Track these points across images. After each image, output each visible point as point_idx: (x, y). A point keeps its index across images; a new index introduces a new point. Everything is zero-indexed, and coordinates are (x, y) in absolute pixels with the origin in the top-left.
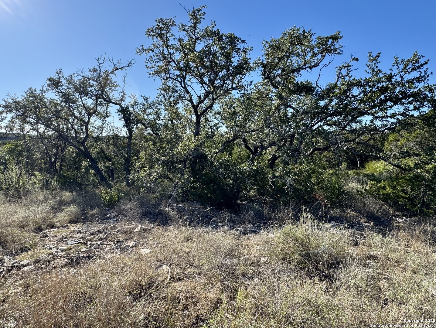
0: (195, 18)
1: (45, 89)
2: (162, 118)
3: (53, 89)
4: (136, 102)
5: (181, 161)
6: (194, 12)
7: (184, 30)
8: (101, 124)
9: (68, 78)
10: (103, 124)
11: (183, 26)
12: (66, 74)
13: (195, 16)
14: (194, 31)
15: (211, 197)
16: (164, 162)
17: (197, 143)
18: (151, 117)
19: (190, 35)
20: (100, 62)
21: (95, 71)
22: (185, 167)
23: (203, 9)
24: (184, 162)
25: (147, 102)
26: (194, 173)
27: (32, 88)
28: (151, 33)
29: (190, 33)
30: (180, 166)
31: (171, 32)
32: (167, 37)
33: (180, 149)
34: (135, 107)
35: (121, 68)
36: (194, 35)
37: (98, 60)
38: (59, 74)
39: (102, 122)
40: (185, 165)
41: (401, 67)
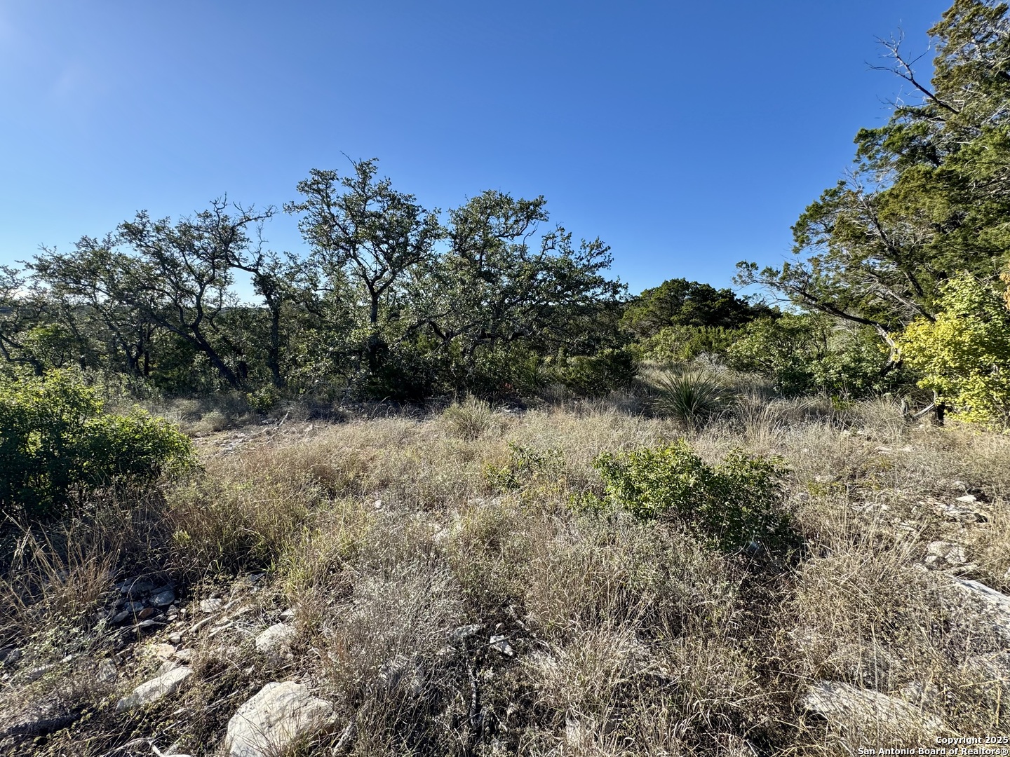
0: (364, 172)
1: (113, 239)
2: (320, 287)
3: (130, 242)
4: (277, 263)
5: (355, 352)
6: (362, 166)
7: (350, 185)
8: (217, 295)
9: (157, 224)
10: (221, 295)
11: (348, 180)
12: (154, 218)
13: (365, 171)
14: (364, 188)
15: (393, 392)
16: (332, 353)
17: (373, 332)
18: (302, 285)
19: (358, 192)
20: (218, 206)
21: (208, 217)
22: (360, 359)
23: (373, 162)
24: (359, 352)
25: (295, 263)
26: (374, 366)
27: (89, 236)
28: (305, 187)
29: (358, 190)
30: (353, 358)
31: (332, 188)
32: (327, 194)
33: (354, 337)
34: (276, 271)
35: (255, 219)
36: (364, 192)
37: (215, 204)
38: (142, 218)
39: (218, 291)
40: (361, 356)
41: (588, 250)
